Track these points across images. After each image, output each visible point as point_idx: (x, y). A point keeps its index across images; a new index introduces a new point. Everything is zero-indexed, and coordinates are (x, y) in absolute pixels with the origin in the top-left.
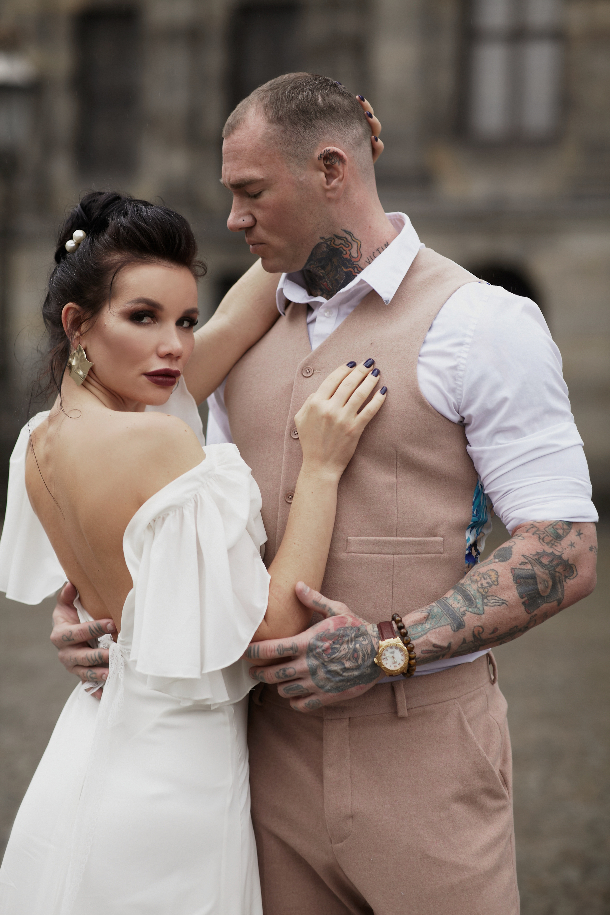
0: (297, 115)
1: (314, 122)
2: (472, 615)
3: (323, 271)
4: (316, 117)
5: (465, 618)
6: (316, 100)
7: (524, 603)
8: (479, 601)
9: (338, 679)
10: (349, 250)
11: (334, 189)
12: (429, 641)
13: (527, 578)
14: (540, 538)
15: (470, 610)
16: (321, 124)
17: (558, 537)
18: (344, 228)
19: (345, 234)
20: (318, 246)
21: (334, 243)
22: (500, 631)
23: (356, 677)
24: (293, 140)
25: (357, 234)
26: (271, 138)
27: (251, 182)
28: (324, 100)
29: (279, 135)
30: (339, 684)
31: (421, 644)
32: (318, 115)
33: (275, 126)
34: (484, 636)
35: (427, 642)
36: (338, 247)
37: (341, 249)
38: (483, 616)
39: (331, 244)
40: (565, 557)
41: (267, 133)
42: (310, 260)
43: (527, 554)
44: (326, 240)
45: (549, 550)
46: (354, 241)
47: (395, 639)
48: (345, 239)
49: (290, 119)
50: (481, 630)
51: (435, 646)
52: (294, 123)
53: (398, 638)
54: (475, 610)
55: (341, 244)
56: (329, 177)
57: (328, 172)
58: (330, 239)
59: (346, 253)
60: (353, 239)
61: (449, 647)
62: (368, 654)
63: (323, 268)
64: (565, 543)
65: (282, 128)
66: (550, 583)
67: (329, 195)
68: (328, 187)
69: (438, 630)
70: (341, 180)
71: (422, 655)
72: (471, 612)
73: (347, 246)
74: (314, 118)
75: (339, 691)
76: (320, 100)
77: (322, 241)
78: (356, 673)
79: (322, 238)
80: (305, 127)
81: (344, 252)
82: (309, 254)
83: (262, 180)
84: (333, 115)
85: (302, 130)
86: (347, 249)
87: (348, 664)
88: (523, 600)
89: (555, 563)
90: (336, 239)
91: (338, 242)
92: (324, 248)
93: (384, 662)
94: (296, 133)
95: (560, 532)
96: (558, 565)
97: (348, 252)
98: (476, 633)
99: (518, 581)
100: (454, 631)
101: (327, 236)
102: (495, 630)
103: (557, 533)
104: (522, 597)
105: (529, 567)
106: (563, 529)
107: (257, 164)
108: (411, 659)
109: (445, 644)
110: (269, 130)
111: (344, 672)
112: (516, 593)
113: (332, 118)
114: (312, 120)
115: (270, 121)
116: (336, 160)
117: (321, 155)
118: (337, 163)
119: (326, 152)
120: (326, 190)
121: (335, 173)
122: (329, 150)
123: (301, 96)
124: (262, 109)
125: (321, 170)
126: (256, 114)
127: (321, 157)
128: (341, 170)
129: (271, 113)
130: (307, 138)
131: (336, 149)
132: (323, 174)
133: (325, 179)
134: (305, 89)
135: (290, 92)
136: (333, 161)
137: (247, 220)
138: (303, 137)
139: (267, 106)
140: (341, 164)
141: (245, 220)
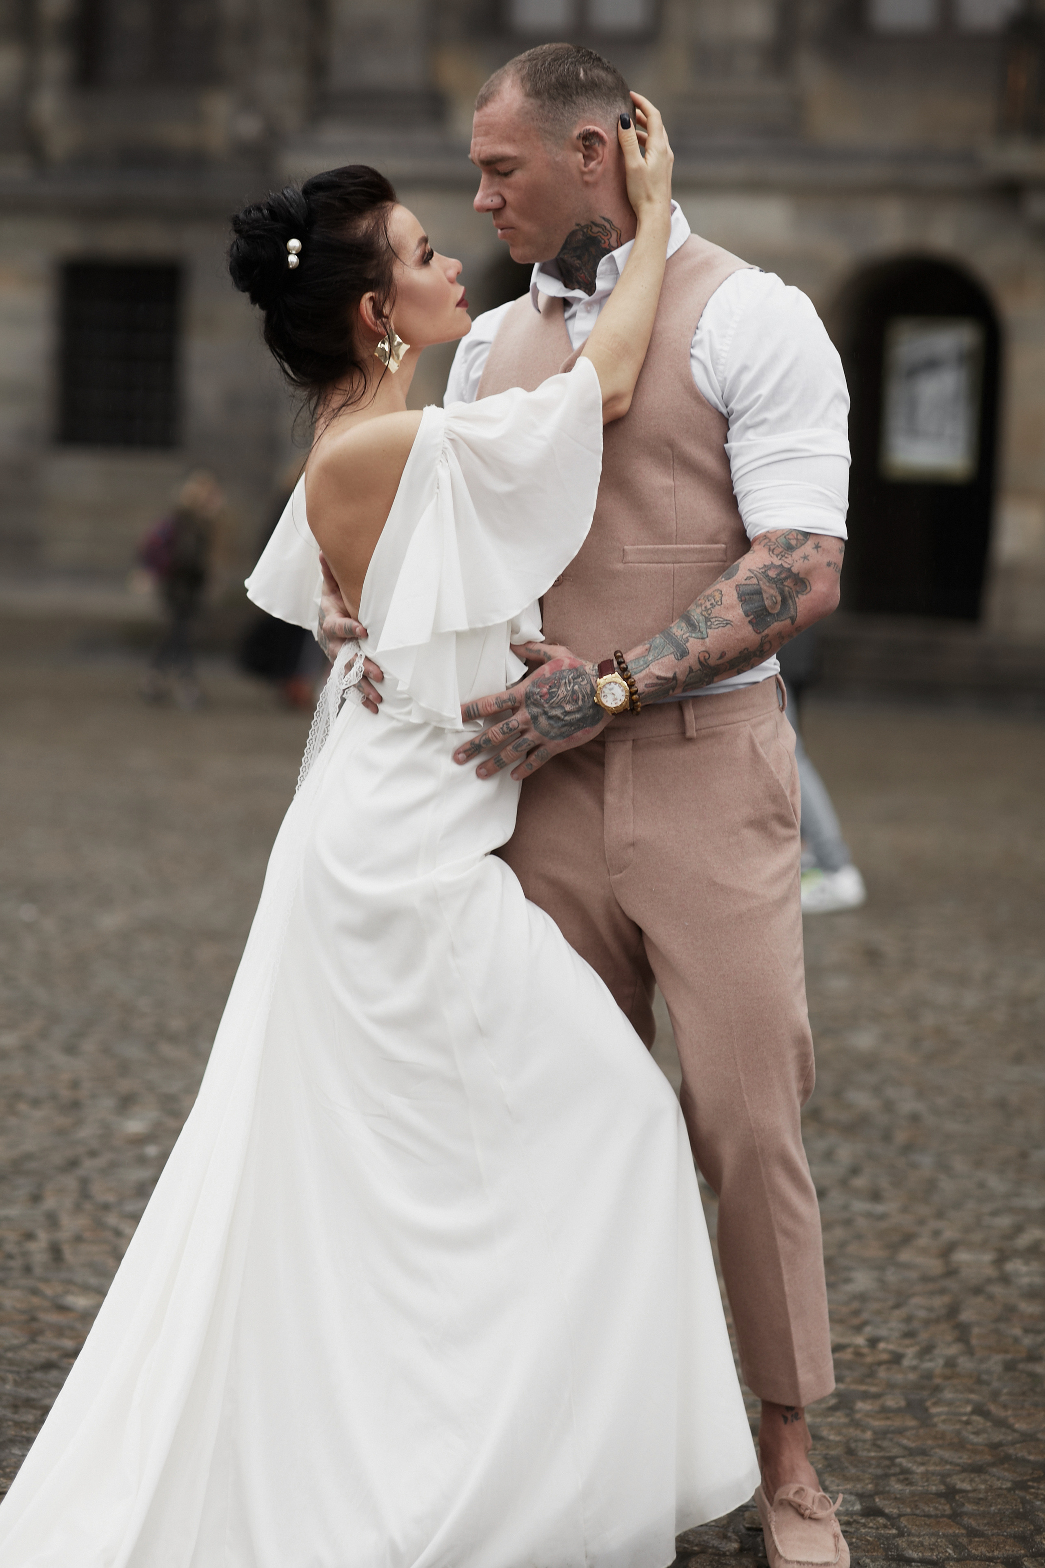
0: (557, 89)
1: (574, 97)
2: (696, 640)
3: (579, 261)
4: (577, 93)
5: (688, 645)
6: (578, 74)
7: (750, 622)
8: (702, 625)
9: (560, 724)
10: (608, 239)
11: (592, 172)
12: (652, 673)
13: (752, 594)
14: (770, 549)
15: (694, 635)
16: (582, 100)
17: (790, 548)
18: (602, 215)
19: (603, 221)
20: (573, 234)
21: (591, 231)
22: (729, 655)
23: (579, 720)
24: (551, 116)
25: (617, 222)
26: (527, 113)
27: (503, 159)
28: (586, 74)
29: (536, 110)
30: (564, 729)
31: (644, 678)
32: (579, 90)
33: (532, 100)
34: (712, 662)
35: (650, 675)
36: (596, 235)
37: (599, 237)
38: (707, 640)
39: (587, 232)
40: (795, 570)
41: (523, 108)
42: (564, 248)
43: (754, 568)
44: (582, 227)
45: (777, 562)
46: (614, 230)
47: (614, 675)
48: (603, 227)
49: (549, 93)
50: (707, 656)
51: (658, 678)
52: (552, 98)
53: (616, 673)
54: (699, 635)
55: (599, 232)
56: (587, 158)
57: (586, 153)
58: (587, 226)
59: (605, 242)
60: (613, 227)
61: (675, 678)
62: (587, 694)
63: (579, 258)
64: (798, 554)
65: (539, 102)
66: (779, 599)
67: (587, 178)
68: (586, 170)
69: (660, 661)
70: (600, 163)
71: (647, 690)
72: (695, 638)
73: (606, 234)
74: (575, 93)
75: (564, 737)
76: (582, 74)
77: (577, 228)
78: (578, 716)
79: (578, 225)
80: (564, 104)
81: (603, 241)
82: (563, 242)
83: (515, 157)
84: (595, 91)
85: (561, 106)
86: (606, 238)
87: (568, 708)
88: (749, 619)
89: (783, 576)
90: (594, 227)
91: (595, 229)
92: (580, 236)
93: (604, 700)
94: (555, 108)
95: (793, 542)
96: (786, 578)
97: (607, 241)
98: (702, 659)
99: (743, 598)
100: (678, 659)
101: (583, 223)
102: (723, 654)
103: (789, 543)
104: (747, 615)
105: (755, 581)
106: (797, 539)
107: (510, 140)
108: (632, 694)
109: (670, 675)
111: (565, 716)
112: (741, 611)
113: (595, 96)
114: (573, 95)
115: (528, 95)
116: (595, 140)
117: (580, 134)
118: (597, 144)
119: (585, 131)
120: (583, 173)
121: (594, 155)
122: (589, 130)
123: (561, 69)
124: (519, 81)
125: (579, 150)
126: (512, 87)
127: (579, 136)
128: (600, 152)
129: (528, 86)
130: (566, 115)
131: (597, 129)
132: (580, 156)
133: (583, 161)
134: (566, 61)
135: (549, 64)
136: (592, 141)
137: (496, 201)
138: (562, 114)
139: (524, 78)
140: (601, 145)
141: (493, 201)
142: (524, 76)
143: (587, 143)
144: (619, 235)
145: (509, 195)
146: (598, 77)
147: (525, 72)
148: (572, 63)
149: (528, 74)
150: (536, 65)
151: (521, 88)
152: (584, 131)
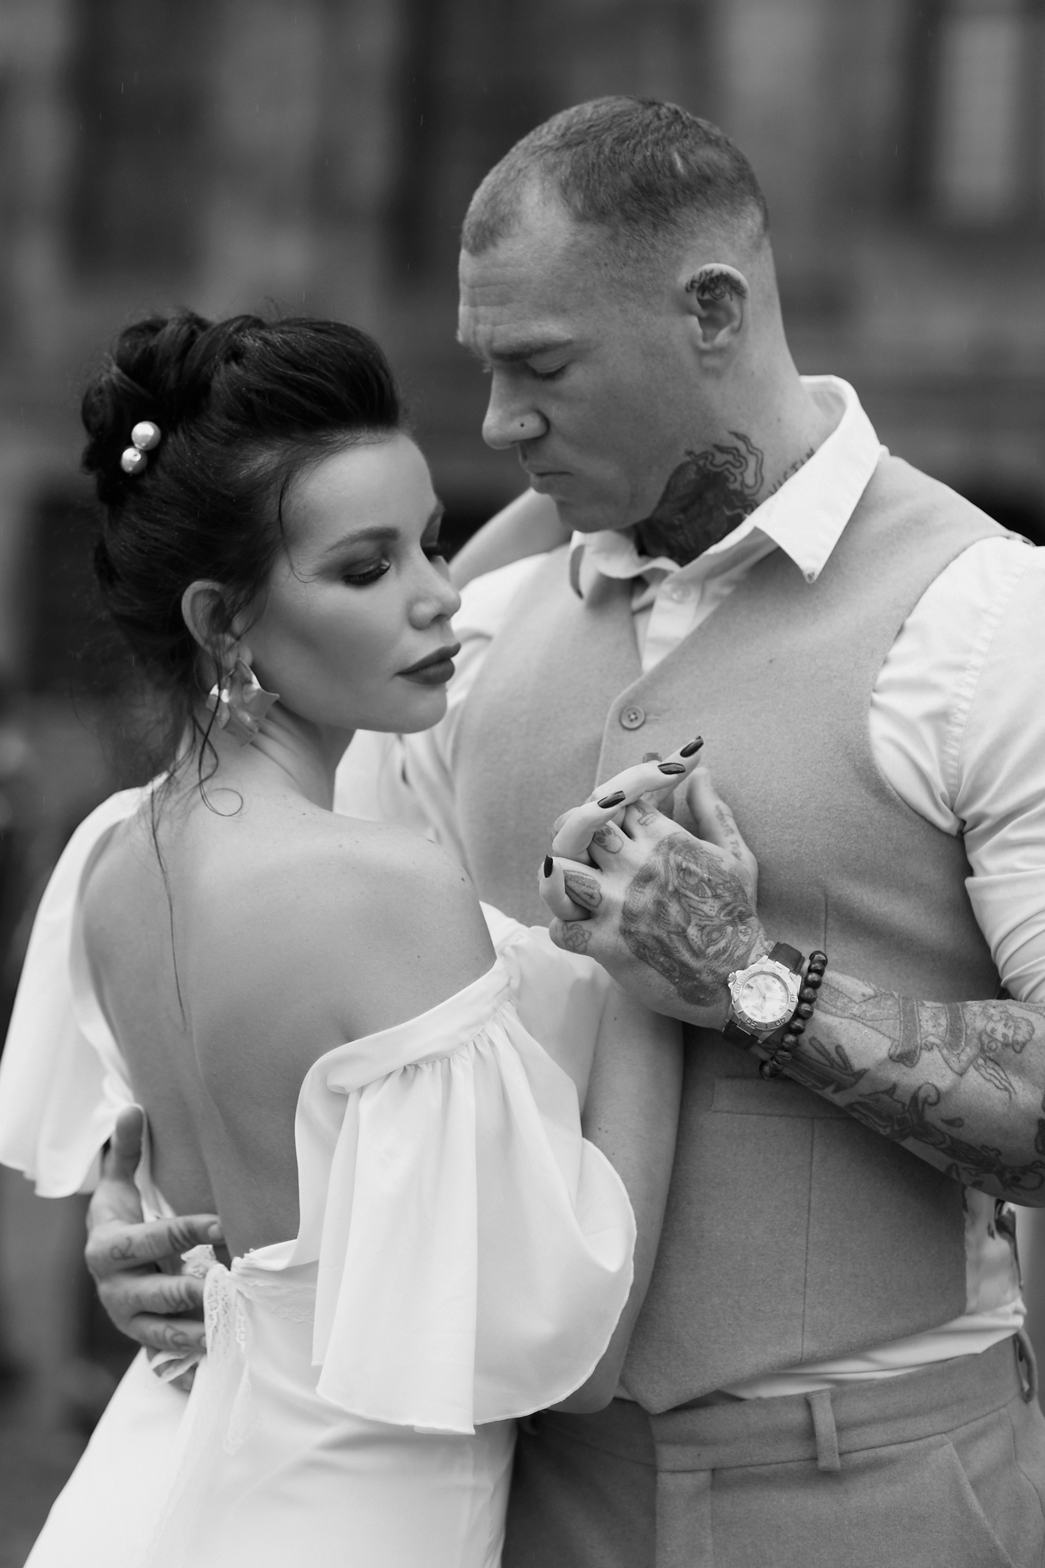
0: (637, 200)
1: (672, 212)
4: (677, 201)
6: (672, 166)
10: (742, 474)
11: (720, 351)
16: (686, 215)
18: (734, 428)
19: (735, 439)
20: (680, 470)
21: (712, 463)
24: (633, 254)
25: (757, 438)
26: (584, 255)
27: (545, 348)
28: (688, 163)
29: (602, 247)
32: (680, 198)
33: (590, 228)
36: (719, 470)
37: (726, 473)
39: (705, 465)
41: (575, 244)
42: (663, 500)
44: (696, 456)
46: (751, 453)
48: (735, 452)
49: (623, 211)
52: (630, 219)
55: (727, 462)
56: (708, 324)
57: (704, 315)
58: (704, 455)
59: (736, 480)
60: (751, 449)
65: (606, 231)
67: (710, 362)
68: (708, 347)
70: (734, 332)
73: (738, 464)
74: (672, 203)
76: (679, 164)
77: (688, 459)
79: (689, 453)
80: (655, 226)
81: (732, 479)
82: (661, 489)
83: (569, 343)
84: (709, 192)
85: (649, 232)
86: (736, 472)
90: (718, 455)
91: (720, 458)
92: (692, 475)
94: (638, 238)
97: (739, 478)
101: (698, 449)
107: (558, 310)
110: (580, 238)
113: (708, 201)
114: (670, 208)
115: (581, 218)
116: (723, 289)
117: (693, 282)
118: (727, 297)
119: (704, 275)
120: (702, 353)
121: (721, 315)
122: (712, 272)
123: (638, 158)
124: (556, 193)
125: (691, 312)
126: (544, 204)
127: (692, 286)
128: (736, 310)
129: (578, 199)
130: (661, 248)
131: (724, 268)
132: (695, 320)
133: (700, 331)
134: (644, 141)
135: (612, 150)
136: (718, 292)
137: (531, 425)
138: (653, 247)
139: (567, 184)
140: (735, 297)
141: (526, 424)
142: (567, 180)
143: (707, 297)
144: (760, 461)
145: (557, 413)
146: (708, 164)
147: (564, 171)
148: (656, 143)
149: (574, 174)
150: (585, 155)
151: (565, 206)
152: (701, 274)
